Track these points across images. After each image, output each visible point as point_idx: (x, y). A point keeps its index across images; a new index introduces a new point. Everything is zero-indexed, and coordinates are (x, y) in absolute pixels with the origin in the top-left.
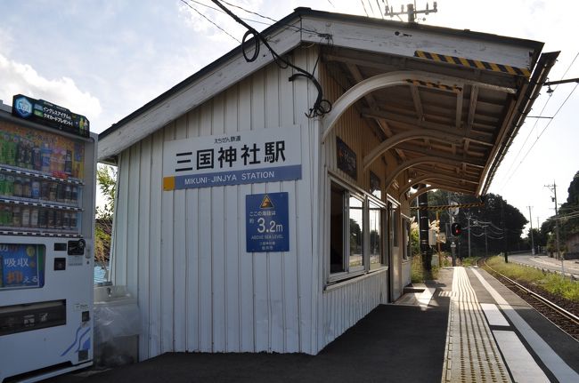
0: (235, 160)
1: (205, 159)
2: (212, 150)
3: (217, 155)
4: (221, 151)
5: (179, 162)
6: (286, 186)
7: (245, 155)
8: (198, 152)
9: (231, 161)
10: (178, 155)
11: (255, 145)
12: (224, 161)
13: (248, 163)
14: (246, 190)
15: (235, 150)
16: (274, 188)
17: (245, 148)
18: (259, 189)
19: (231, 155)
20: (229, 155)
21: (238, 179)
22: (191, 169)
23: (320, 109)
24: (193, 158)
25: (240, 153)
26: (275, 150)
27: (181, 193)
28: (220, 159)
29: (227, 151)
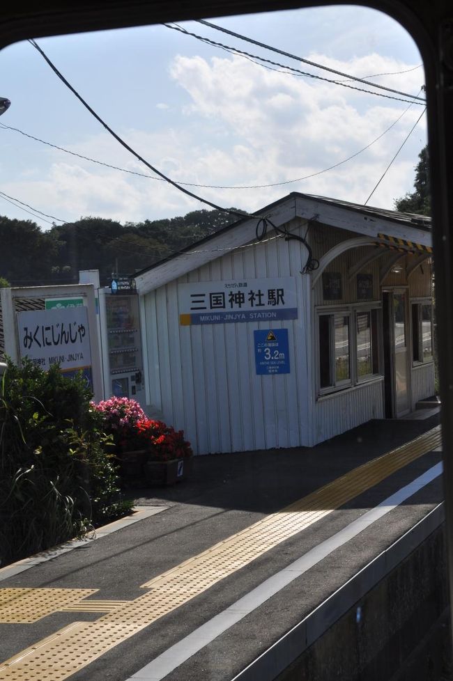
0: (243, 302)
1: (217, 300)
2: (223, 293)
3: (228, 298)
4: (231, 294)
5: (193, 302)
6: (287, 324)
7: (252, 299)
8: (211, 294)
9: (240, 303)
10: (192, 296)
11: (259, 291)
12: (234, 303)
13: (254, 305)
14: (254, 326)
15: (243, 294)
16: (277, 325)
17: (251, 293)
18: (265, 326)
19: (240, 298)
20: (238, 298)
21: (248, 317)
22: (205, 308)
23: (310, 266)
24: (207, 299)
25: (247, 297)
26: (276, 295)
27: (198, 328)
28: (231, 301)
29: (236, 294)
